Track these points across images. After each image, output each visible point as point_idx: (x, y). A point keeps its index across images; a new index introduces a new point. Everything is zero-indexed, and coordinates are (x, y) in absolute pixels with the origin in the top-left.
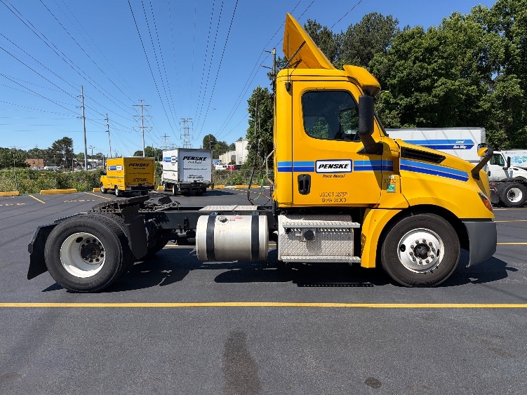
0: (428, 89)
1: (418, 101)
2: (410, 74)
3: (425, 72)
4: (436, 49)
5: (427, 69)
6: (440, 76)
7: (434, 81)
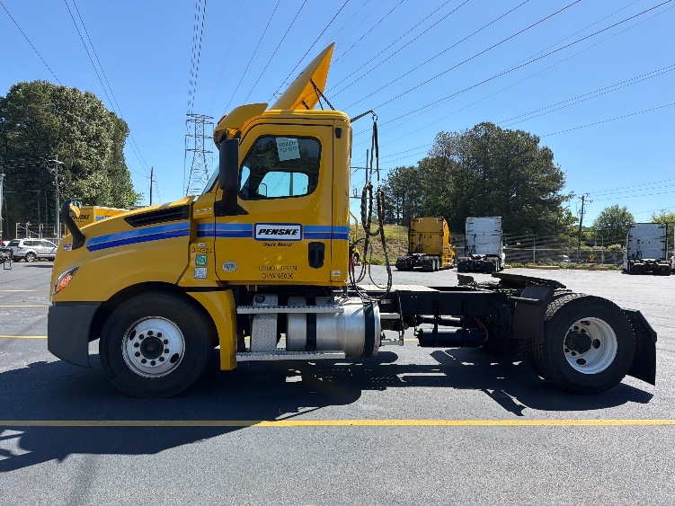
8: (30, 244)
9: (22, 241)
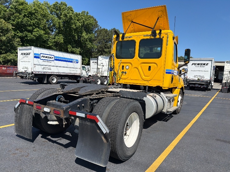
0: (31, 32)
1: (26, 36)
2: (22, 22)
3: (29, 23)
4: (34, 14)
5: (30, 22)
6: (36, 27)
7: (33, 29)
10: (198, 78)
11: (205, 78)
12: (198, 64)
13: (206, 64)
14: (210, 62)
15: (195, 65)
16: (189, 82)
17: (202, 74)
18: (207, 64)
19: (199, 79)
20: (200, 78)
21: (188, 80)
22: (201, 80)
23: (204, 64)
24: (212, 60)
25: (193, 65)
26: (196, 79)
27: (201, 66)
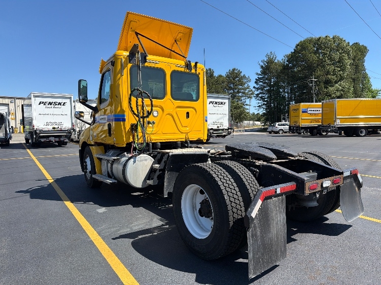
8: (281, 125)
9: (277, 124)
10: (52, 126)
11: (64, 126)
12: (50, 103)
13: (62, 104)
14: (68, 101)
15: (45, 104)
16: (40, 133)
17: (57, 119)
18: (64, 103)
19: (54, 128)
20: (56, 127)
21: (38, 131)
22: (59, 129)
23: (60, 104)
24: (70, 98)
25: (42, 105)
26: (50, 128)
27: (55, 106)
